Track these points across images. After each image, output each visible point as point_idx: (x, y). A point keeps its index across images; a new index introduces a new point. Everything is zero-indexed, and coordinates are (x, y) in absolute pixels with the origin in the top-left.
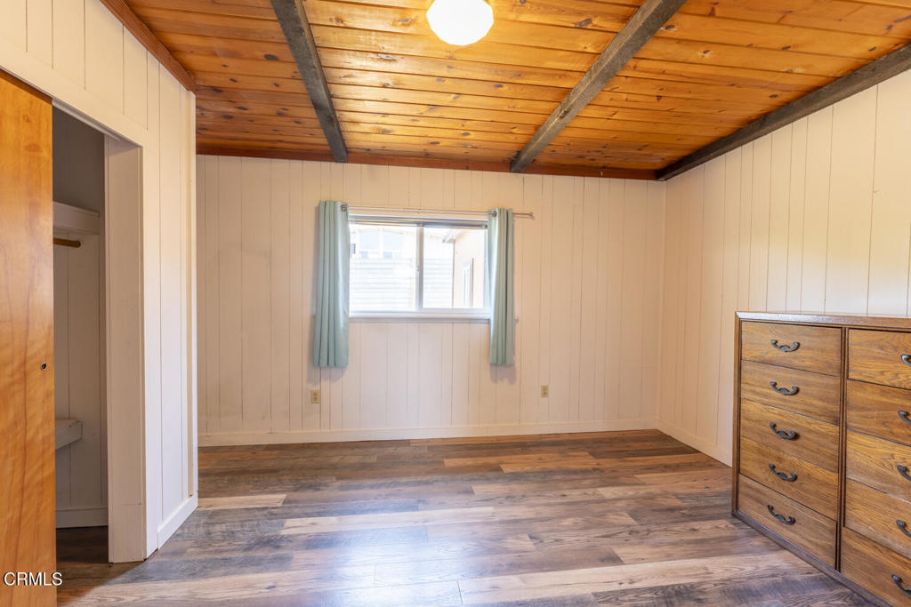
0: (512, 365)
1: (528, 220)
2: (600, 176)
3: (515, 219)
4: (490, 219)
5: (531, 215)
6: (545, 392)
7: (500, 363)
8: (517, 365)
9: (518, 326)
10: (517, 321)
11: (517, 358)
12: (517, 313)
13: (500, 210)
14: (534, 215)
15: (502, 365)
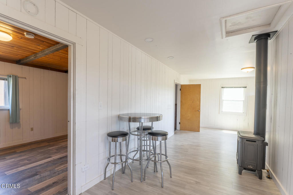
0: (19, 122)
1: (24, 80)
2: (49, 70)
3: (19, 79)
4: (8, 78)
5: (25, 78)
6: (32, 129)
7: (14, 122)
8: (21, 123)
9: (21, 111)
10: (21, 109)
11: (21, 120)
12: (21, 107)
13: (13, 76)
14: (26, 78)
15: (15, 123)
